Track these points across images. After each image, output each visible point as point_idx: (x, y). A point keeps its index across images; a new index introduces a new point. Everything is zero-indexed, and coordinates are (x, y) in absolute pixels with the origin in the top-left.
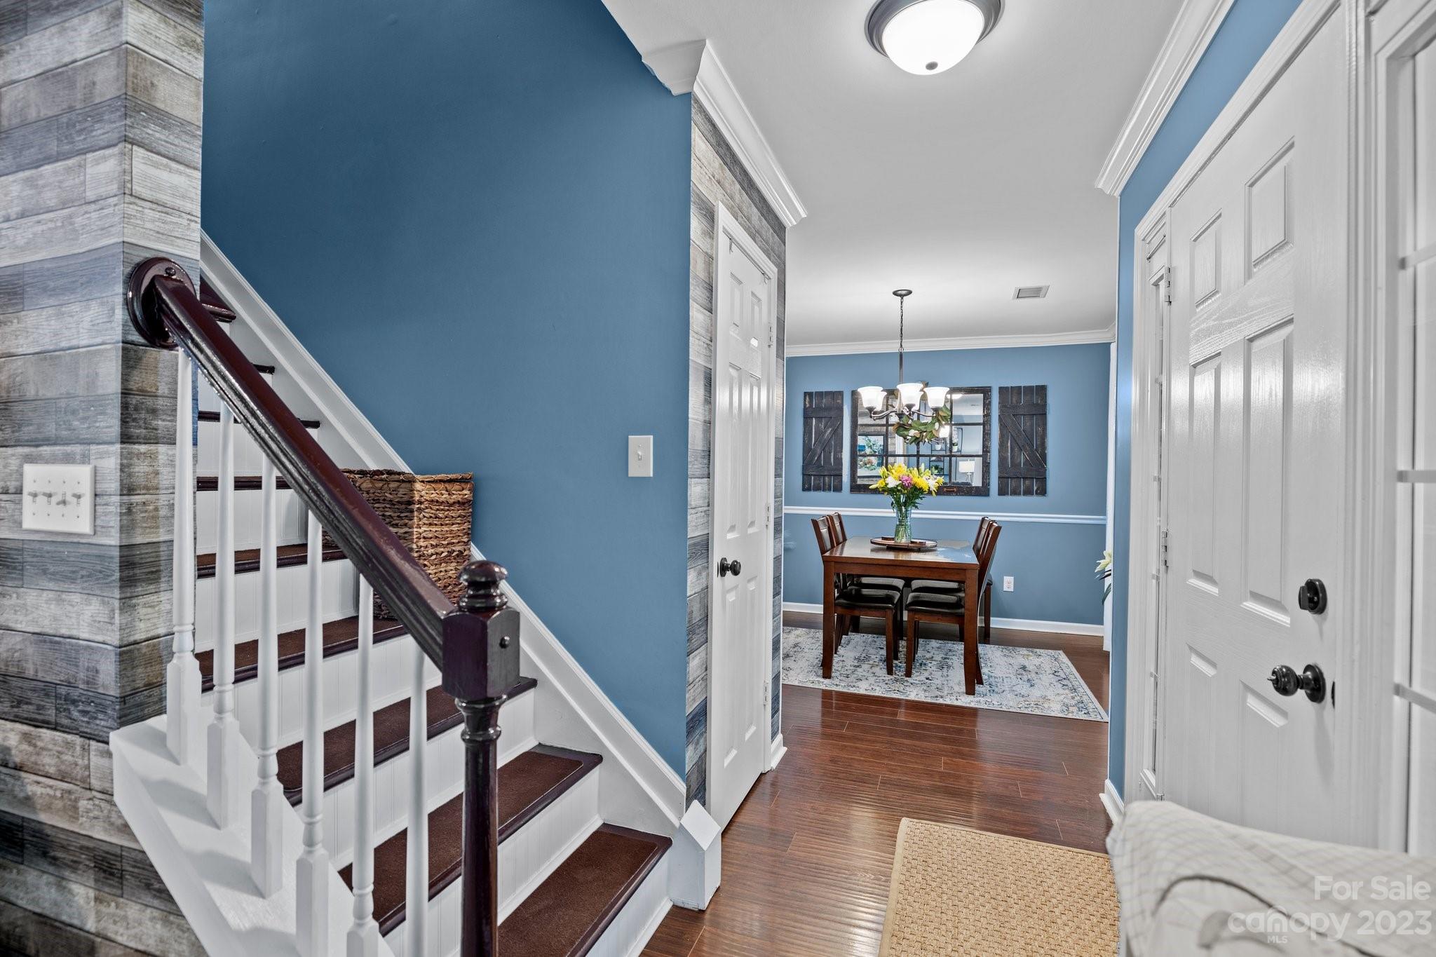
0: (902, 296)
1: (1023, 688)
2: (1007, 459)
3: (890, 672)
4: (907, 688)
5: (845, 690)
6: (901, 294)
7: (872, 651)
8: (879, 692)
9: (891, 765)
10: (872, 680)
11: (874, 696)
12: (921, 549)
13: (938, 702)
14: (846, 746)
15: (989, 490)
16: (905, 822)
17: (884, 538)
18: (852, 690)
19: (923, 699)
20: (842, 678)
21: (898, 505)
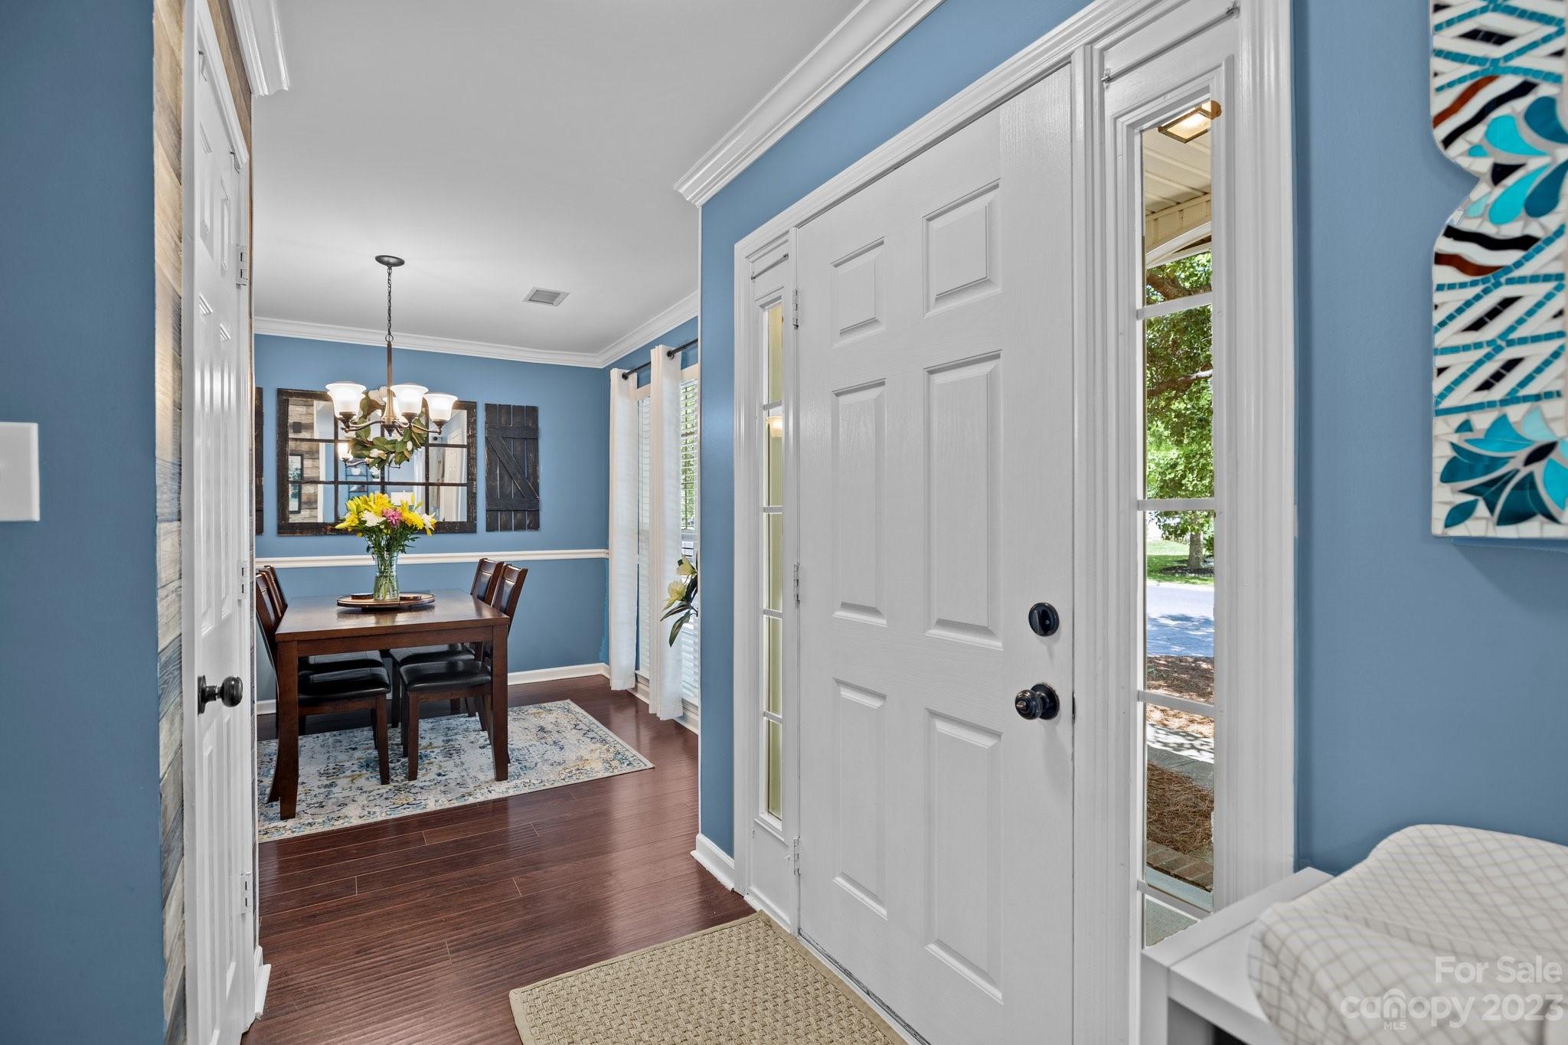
0: (390, 265)
1: (554, 754)
2: (496, 489)
3: (385, 779)
4: (419, 796)
5: (327, 828)
6: (391, 263)
7: (342, 757)
8: (380, 815)
9: (452, 918)
10: (362, 799)
11: (376, 823)
12: (415, 606)
13: (467, 803)
14: (371, 918)
15: (475, 526)
16: (516, 996)
17: (354, 597)
18: (339, 825)
19: (447, 805)
20: (313, 811)
21: (378, 550)
